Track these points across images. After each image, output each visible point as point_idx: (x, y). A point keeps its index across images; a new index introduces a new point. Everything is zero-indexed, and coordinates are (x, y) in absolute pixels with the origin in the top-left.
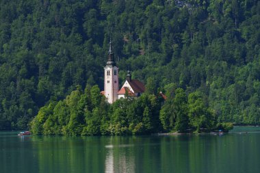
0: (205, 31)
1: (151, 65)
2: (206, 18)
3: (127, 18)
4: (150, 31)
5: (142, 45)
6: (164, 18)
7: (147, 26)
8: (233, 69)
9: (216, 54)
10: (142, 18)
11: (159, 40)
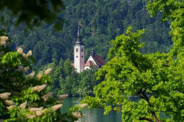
0: (141, 18)
1: (100, 44)
2: (141, 9)
3: (82, 8)
4: (99, 18)
5: (93, 29)
6: (109, 9)
7: (97, 14)
8: (162, 47)
9: (149, 36)
10: (93, 8)
11: (105, 25)
